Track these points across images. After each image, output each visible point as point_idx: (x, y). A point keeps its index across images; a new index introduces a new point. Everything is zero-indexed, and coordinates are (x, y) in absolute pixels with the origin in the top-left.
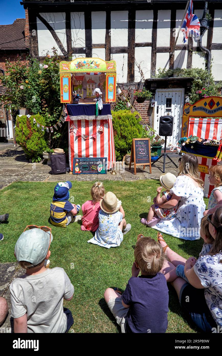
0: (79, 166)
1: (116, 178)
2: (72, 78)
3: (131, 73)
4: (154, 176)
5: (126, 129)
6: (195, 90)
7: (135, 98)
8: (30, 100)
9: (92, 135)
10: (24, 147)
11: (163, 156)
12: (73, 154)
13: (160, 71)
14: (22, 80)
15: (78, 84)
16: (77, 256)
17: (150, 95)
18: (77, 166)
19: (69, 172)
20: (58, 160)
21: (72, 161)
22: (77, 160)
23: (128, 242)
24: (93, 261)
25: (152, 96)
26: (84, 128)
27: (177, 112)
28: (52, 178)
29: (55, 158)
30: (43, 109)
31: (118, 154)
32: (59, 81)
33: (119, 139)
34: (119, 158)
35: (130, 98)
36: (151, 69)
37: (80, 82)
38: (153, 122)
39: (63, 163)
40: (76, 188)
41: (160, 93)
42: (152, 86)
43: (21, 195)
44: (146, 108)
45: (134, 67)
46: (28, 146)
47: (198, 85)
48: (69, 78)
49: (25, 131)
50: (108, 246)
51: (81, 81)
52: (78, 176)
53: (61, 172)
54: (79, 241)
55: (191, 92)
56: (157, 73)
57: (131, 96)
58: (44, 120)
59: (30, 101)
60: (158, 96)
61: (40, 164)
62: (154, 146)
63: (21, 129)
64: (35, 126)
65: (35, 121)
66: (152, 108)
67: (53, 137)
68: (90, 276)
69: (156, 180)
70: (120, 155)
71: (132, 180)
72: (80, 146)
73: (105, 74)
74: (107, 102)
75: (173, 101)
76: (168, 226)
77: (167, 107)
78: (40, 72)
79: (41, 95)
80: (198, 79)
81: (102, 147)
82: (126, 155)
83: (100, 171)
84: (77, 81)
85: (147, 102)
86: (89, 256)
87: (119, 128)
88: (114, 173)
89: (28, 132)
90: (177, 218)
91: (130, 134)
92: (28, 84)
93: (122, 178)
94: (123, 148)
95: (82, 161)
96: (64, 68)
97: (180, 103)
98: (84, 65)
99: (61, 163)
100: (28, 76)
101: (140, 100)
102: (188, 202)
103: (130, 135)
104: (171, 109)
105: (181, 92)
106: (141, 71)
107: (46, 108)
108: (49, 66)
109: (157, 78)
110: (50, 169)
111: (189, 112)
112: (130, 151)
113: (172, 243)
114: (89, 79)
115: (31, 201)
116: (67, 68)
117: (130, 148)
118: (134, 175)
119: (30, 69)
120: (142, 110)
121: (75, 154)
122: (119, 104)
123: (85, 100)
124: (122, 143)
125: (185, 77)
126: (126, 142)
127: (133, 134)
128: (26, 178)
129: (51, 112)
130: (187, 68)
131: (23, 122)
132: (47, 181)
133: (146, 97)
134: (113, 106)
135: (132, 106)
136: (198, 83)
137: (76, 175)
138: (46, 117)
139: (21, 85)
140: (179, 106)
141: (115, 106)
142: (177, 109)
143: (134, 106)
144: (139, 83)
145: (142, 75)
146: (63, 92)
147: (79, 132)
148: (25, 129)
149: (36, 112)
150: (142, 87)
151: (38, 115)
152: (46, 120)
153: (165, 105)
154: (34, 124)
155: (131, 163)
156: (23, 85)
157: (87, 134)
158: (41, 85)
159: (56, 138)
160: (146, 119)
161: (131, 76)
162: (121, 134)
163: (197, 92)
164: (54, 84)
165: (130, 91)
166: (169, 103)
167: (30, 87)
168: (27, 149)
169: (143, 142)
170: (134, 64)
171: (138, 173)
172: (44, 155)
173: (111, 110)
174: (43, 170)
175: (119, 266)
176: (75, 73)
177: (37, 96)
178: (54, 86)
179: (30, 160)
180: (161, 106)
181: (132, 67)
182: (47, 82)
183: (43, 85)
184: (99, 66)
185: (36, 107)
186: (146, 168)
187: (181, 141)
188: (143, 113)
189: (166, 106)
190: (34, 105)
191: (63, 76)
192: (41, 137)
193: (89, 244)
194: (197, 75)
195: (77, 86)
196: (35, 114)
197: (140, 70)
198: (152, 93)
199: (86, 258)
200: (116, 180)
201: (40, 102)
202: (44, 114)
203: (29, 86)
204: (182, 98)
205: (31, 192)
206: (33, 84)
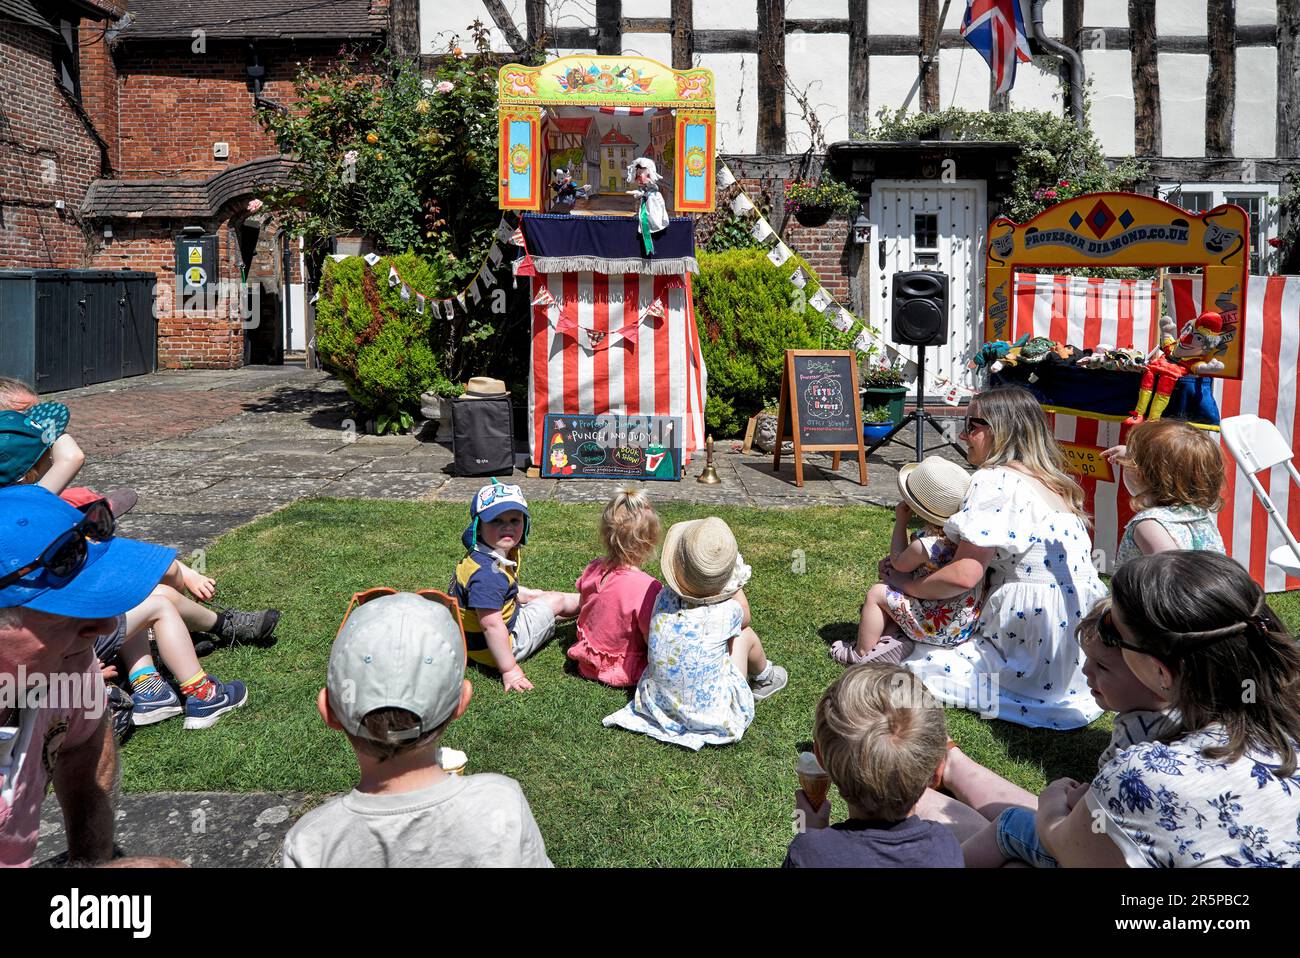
0: (568, 448)
1: (718, 496)
2: (544, 125)
3: (774, 121)
4: (878, 494)
5: (758, 316)
6: (1029, 188)
7: (789, 209)
8: (382, 202)
9: (622, 331)
10: (349, 374)
11: (913, 423)
12: (543, 400)
13: (884, 117)
14: (352, 134)
15: (567, 146)
16: (558, 776)
17: (849, 199)
18: (558, 446)
19: (524, 470)
20: (482, 421)
21: (541, 426)
22: (560, 424)
23: (780, 728)
24: (626, 797)
25: (857, 202)
26: (589, 302)
27: (963, 265)
28: (457, 490)
29: (470, 414)
30: (429, 235)
31: (724, 410)
32: (493, 137)
33: (731, 353)
34: (731, 427)
35: (771, 209)
36: (850, 111)
37: (574, 139)
38: (865, 297)
39: (503, 435)
40: (555, 525)
41: (890, 197)
42: (854, 169)
43: (328, 545)
44: (837, 248)
45: (783, 102)
46: (363, 369)
47: (1037, 170)
48: (534, 123)
49: (355, 313)
50: (694, 741)
51: (579, 138)
52: (562, 485)
53: (494, 468)
54: (568, 719)
55: (1014, 196)
56: (875, 123)
57: (773, 201)
58: (430, 275)
59: (381, 206)
60: (880, 207)
61: (410, 438)
62: (871, 386)
63: (341, 306)
64: (392, 294)
65: (393, 278)
66: (861, 249)
67: (466, 339)
68: (613, 854)
69: (887, 508)
70: (733, 414)
71: (786, 507)
72: (569, 372)
73: (673, 113)
74: (679, 213)
75: (942, 223)
76: (948, 669)
77: (919, 244)
78: (423, 105)
79: (424, 185)
80: (1038, 147)
81: (662, 376)
82: (760, 415)
83: (653, 470)
84: (565, 135)
85: (837, 226)
86: (608, 775)
87: (729, 314)
88: (711, 479)
89: (367, 316)
90: (988, 639)
91: (773, 334)
92: (376, 145)
93: (744, 496)
94: (744, 386)
95: (577, 429)
96: (516, 88)
97: (970, 234)
98: (591, 81)
99: (493, 431)
100: (375, 119)
101: (813, 216)
102: (1029, 570)
103: (772, 339)
104: (936, 254)
105: (972, 196)
106: (812, 115)
107: (439, 233)
108: (460, 85)
109: (874, 139)
110: (447, 456)
111: (1011, 250)
112: (775, 399)
113: (971, 739)
114: (608, 130)
115: (369, 566)
116: (526, 89)
117: (777, 387)
118: (795, 490)
119: (385, 95)
120: (819, 251)
121: (550, 399)
122: (727, 230)
123: (595, 202)
124: (742, 369)
125: (986, 139)
126: (760, 367)
127: (787, 335)
128: (349, 488)
129: (460, 248)
130: (991, 109)
131: (350, 280)
132: (434, 498)
133: (836, 206)
134: (702, 235)
135: (781, 237)
136: (1040, 161)
137: (556, 481)
138: (440, 265)
139: (348, 150)
140: (969, 242)
141: (710, 233)
142: (959, 254)
143: (788, 239)
144: (804, 158)
145: (815, 127)
146: (510, 171)
147: (570, 316)
148: (356, 307)
149: (402, 246)
150: (815, 172)
151: (409, 256)
152: (440, 275)
153: (913, 238)
154: (391, 289)
155: (779, 445)
156: (354, 149)
157: (601, 329)
158: (426, 148)
159: (475, 342)
160: (837, 285)
161: (772, 129)
162: (739, 336)
163: (1039, 195)
164: (473, 146)
165: (769, 182)
166: (926, 230)
167: (384, 155)
168: (358, 380)
169: (830, 363)
170: (783, 88)
171: (809, 482)
172: (427, 404)
173: (696, 248)
174: (420, 462)
175: (742, 818)
176: (557, 107)
177: (410, 189)
178: (475, 154)
179: (368, 424)
180: (894, 241)
181: (774, 102)
182: (449, 140)
183: (430, 151)
184: (647, 86)
185: (403, 226)
186: (843, 465)
187: (985, 354)
188: (824, 263)
189: (917, 241)
190: (394, 220)
191: (511, 116)
192: (415, 335)
193: (610, 731)
194: (1033, 136)
195: (563, 151)
196: (397, 251)
197: (809, 111)
198: (856, 193)
199: (597, 785)
200: (720, 502)
201: (420, 209)
202: (433, 255)
203: (380, 154)
204: (978, 217)
205: (368, 536)
206: (394, 147)
